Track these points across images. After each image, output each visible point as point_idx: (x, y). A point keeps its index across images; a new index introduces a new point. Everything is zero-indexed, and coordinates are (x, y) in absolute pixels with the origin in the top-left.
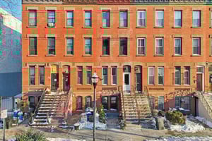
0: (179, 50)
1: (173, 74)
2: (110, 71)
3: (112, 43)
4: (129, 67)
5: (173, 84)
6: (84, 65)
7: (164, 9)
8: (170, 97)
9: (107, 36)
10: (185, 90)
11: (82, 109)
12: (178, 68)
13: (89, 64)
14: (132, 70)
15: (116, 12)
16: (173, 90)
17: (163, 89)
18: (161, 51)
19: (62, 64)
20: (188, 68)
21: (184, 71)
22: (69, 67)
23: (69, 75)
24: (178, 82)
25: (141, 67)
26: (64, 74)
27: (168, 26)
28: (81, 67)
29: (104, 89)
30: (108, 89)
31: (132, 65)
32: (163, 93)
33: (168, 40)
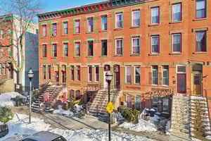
1: (150, 73)
3: (95, 46)
4: (109, 66)
5: (150, 83)
6: (75, 65)
7: (140, 8)
8: (147, 97)
9: (91, 40)
10: (162, 90)
12: (156, 67)
13: (78, 64)
14: (112, 69)
16: (150, 90)
17: (139, 88)
18: (138, 50)
19: (61, 64)
20: (166, 67)
21: (162, 70)
22: (65, 66)
23: (65, 72)
25: (119, 66)
26: (62, 71)
27: (144, 24)
28: (73, 67)
29: (89, 85)
30: (92, 85)
31: (111, 64)
32: (139, 92)
33: (144, 39)
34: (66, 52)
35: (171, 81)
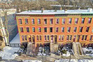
0: (69, 31)
1: (66, 37)
2: (47, 37)
3: (47, 29)
4: (53, 36)
5: (66, 40)
7: (66, 18)
8: (65, 44)
9: (46, 27)
10: (69, 42)
11: (38, 46)
13: (40, 35)
15: (49, 19)
16: (66, 42)
17: (63, 42)
18: (63, 31)
19: (32, 35)
21: (70, 37)
22: (34, 36)
24: (68, 39)
25: (57, 36)
26: (33, 38)
27: (66, 23)
28: (38, 36)
30: (46, 42)
31: (54, 35)
33: (66, 28)
34: (34, 31)
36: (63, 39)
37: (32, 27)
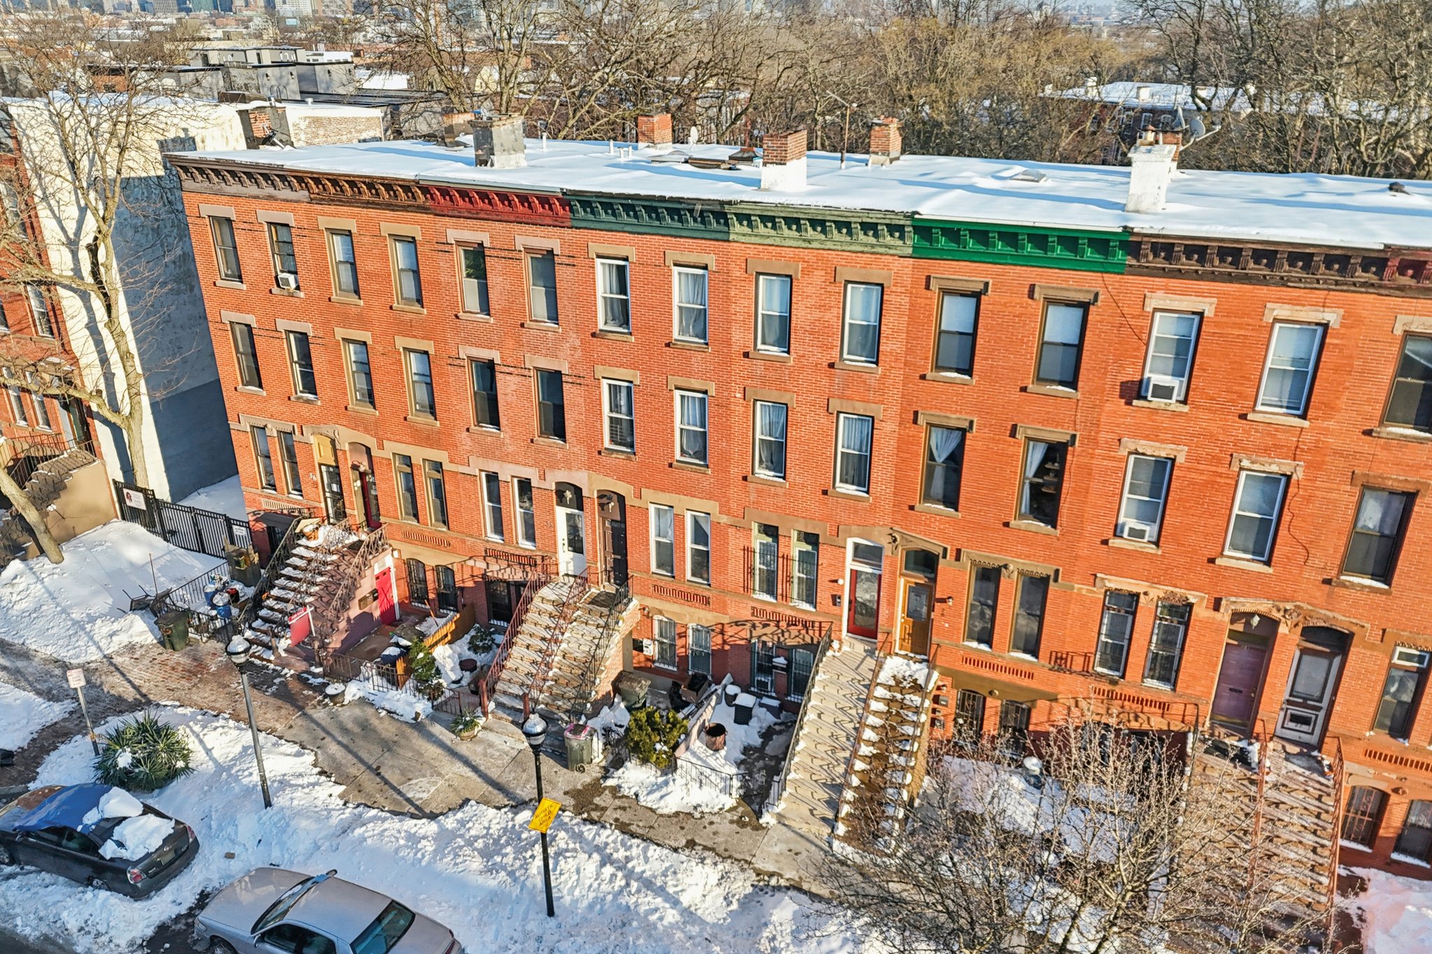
0: (777, 457)
1: (748, 551)
2: (512, 493)
3: (507, 386)
4: (578, 491)
5: (746, 588)
6: (419, 454)
7: (710, 260)
8: (737, 636)
9: (485, 354)
10: (792, 623)
12: (771, 531)
13: (433, 454)
14: (591, 504)
15: (508, 254)
16: (746, 614)
17: (707, 601)
18: (700, 447)
19: (345, 435)
20: (811, 538)
21: (793, 545)
22: (368, 450)
24: (770, 585)
25: (621, 497)
26: (356, 469)
27: (728, 343)
28: (407, 460)
29: (491, 554)
30: (507, 556)
32: (707, 617)
33: (724, 406)
34: (362, 384)
35: (823, 595)
36: (702, 563)
37: (340, 333)
